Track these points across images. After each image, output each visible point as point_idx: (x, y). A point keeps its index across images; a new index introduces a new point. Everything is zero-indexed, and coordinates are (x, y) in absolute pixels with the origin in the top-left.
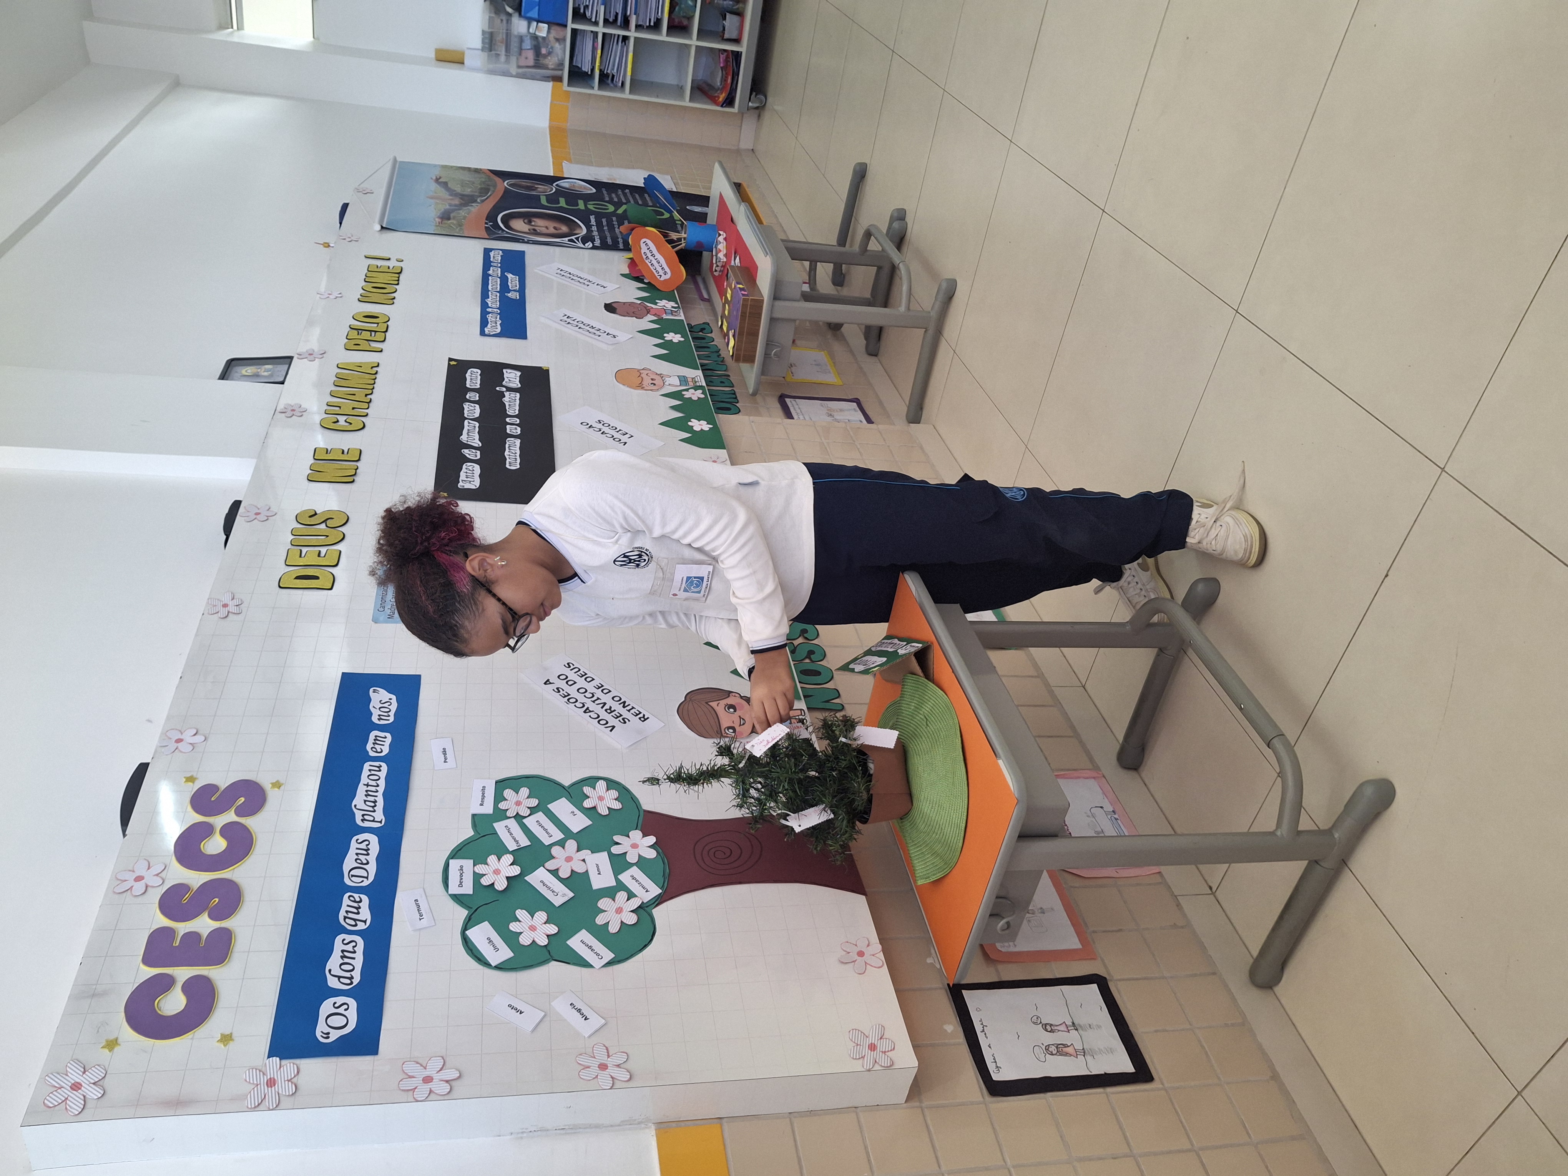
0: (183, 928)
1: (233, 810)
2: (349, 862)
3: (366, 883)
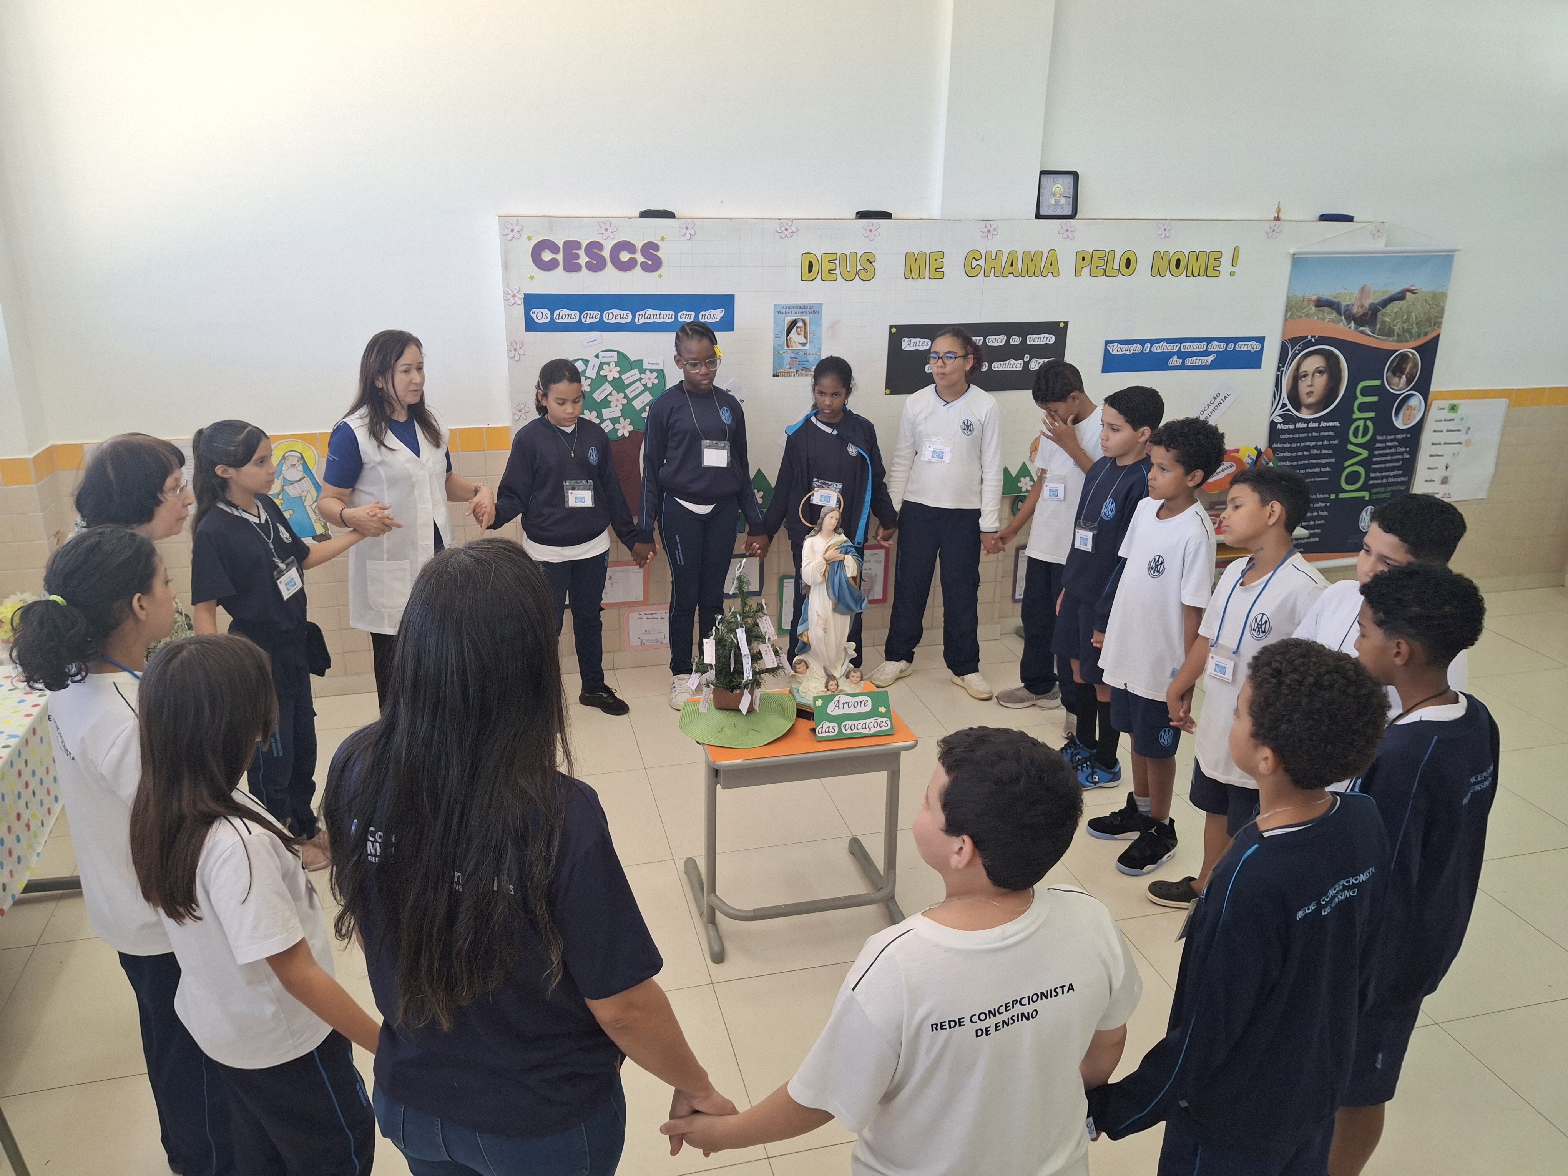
0: (581, 253)
1: (644, 260)
2: (616, 312)
3: (605, 320)
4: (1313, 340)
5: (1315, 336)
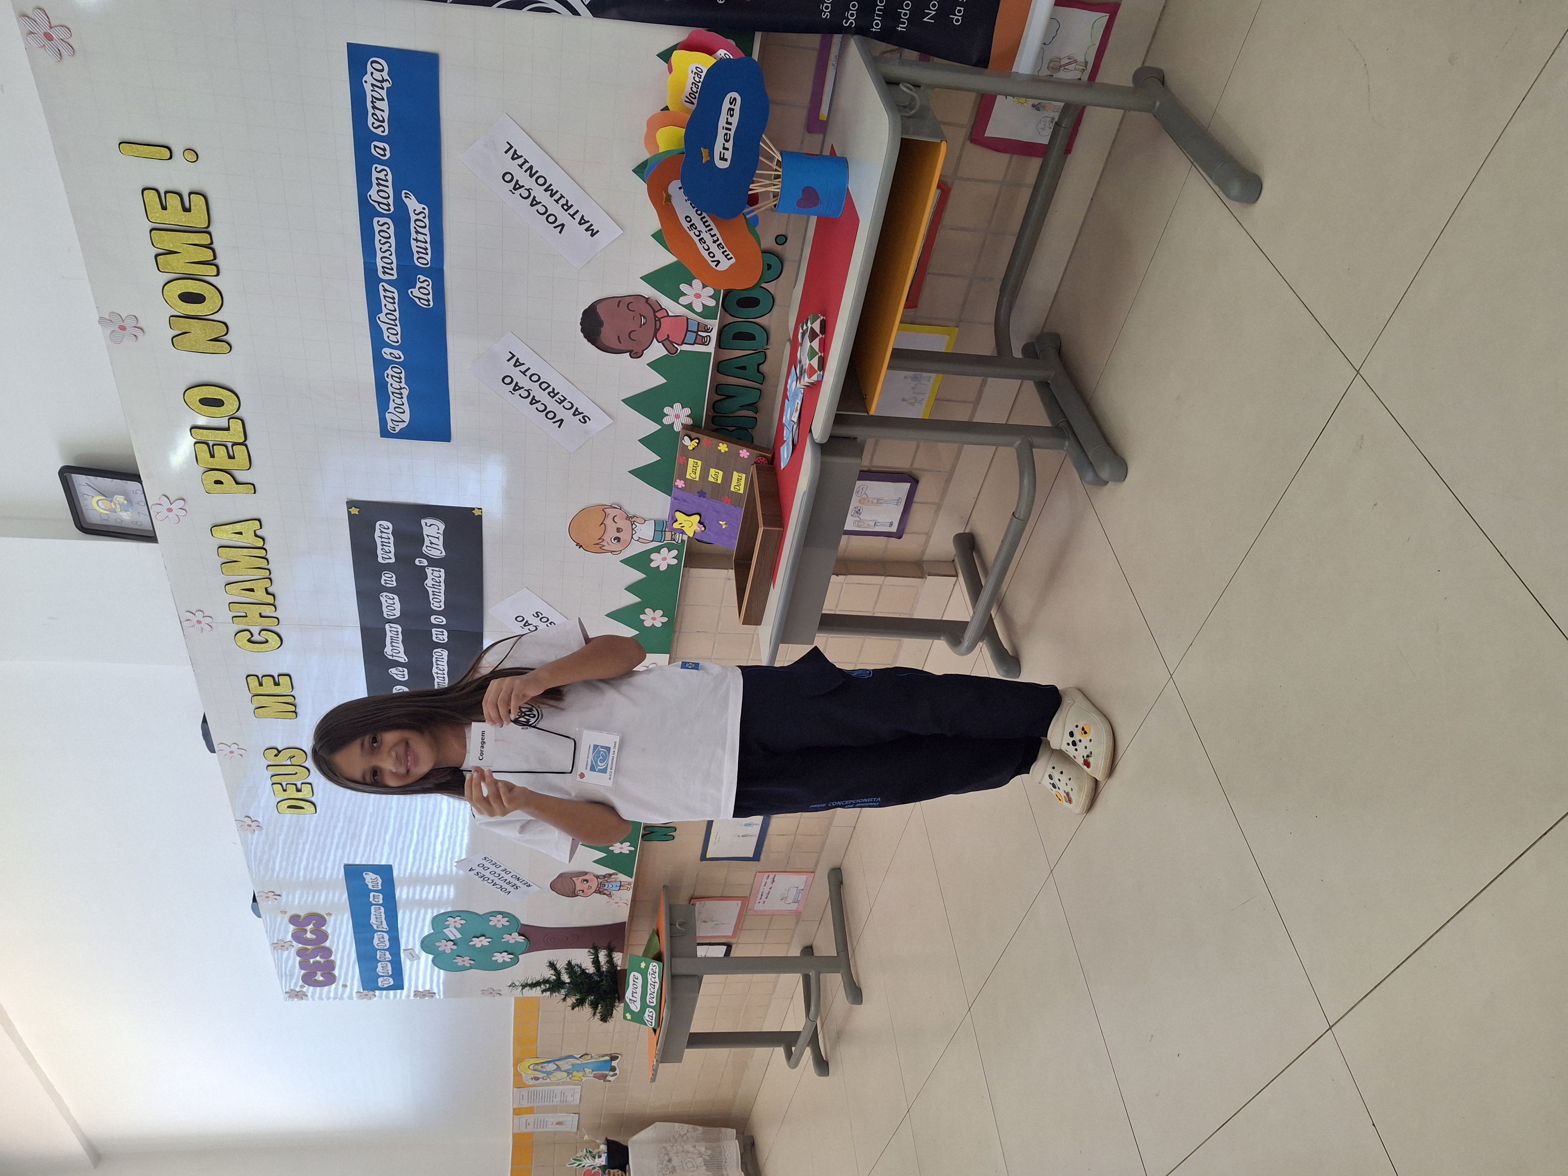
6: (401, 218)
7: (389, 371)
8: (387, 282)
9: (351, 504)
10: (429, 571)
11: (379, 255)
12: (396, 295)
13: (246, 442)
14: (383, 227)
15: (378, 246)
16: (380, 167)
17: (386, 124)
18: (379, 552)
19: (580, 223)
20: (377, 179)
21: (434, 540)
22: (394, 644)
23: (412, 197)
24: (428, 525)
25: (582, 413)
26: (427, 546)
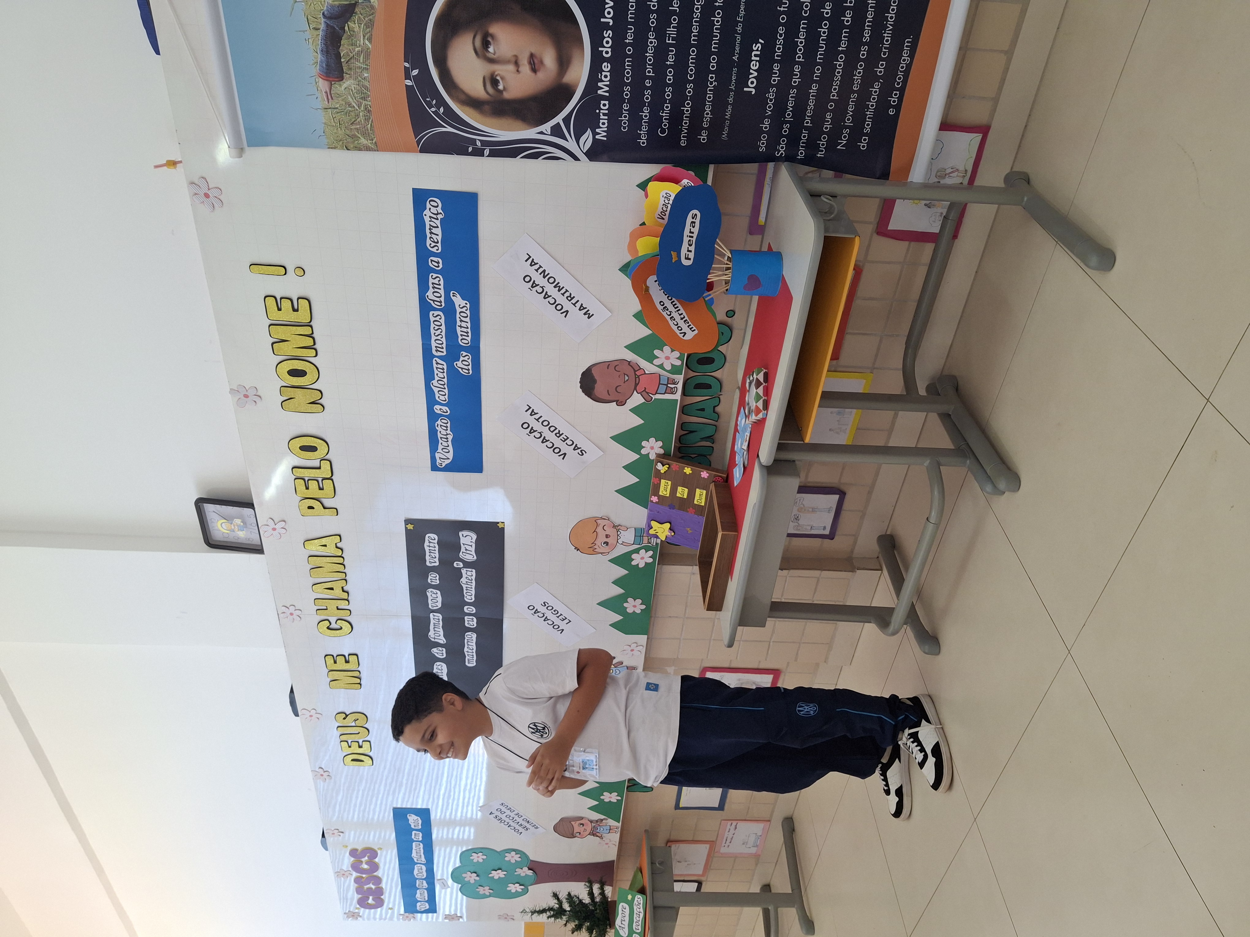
4: (415, 72)
5: (406, 69)
6: (449, 311)
7: (439, 422)
8: (439, 357)
9: (408, 521)
10: (464, 571)
11: (433, 338)
12: (445, 367)
13: (333, 478)
14: (437, 319)
15: (432, 331)
16: (435, 275)
17: (439, 245)
18: (427, 558)
19: (580, 310)
20: (433, 283)
21: (468, 547)
22: (436, 629)
23: (458, 296)
24: (464, 536)
25: (580, 448)
26: (463, 552)
